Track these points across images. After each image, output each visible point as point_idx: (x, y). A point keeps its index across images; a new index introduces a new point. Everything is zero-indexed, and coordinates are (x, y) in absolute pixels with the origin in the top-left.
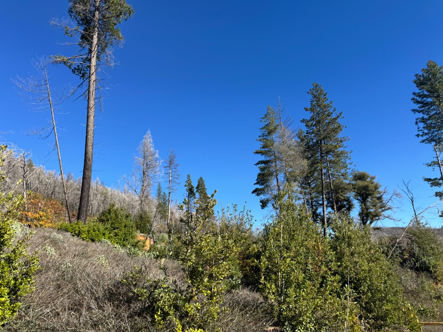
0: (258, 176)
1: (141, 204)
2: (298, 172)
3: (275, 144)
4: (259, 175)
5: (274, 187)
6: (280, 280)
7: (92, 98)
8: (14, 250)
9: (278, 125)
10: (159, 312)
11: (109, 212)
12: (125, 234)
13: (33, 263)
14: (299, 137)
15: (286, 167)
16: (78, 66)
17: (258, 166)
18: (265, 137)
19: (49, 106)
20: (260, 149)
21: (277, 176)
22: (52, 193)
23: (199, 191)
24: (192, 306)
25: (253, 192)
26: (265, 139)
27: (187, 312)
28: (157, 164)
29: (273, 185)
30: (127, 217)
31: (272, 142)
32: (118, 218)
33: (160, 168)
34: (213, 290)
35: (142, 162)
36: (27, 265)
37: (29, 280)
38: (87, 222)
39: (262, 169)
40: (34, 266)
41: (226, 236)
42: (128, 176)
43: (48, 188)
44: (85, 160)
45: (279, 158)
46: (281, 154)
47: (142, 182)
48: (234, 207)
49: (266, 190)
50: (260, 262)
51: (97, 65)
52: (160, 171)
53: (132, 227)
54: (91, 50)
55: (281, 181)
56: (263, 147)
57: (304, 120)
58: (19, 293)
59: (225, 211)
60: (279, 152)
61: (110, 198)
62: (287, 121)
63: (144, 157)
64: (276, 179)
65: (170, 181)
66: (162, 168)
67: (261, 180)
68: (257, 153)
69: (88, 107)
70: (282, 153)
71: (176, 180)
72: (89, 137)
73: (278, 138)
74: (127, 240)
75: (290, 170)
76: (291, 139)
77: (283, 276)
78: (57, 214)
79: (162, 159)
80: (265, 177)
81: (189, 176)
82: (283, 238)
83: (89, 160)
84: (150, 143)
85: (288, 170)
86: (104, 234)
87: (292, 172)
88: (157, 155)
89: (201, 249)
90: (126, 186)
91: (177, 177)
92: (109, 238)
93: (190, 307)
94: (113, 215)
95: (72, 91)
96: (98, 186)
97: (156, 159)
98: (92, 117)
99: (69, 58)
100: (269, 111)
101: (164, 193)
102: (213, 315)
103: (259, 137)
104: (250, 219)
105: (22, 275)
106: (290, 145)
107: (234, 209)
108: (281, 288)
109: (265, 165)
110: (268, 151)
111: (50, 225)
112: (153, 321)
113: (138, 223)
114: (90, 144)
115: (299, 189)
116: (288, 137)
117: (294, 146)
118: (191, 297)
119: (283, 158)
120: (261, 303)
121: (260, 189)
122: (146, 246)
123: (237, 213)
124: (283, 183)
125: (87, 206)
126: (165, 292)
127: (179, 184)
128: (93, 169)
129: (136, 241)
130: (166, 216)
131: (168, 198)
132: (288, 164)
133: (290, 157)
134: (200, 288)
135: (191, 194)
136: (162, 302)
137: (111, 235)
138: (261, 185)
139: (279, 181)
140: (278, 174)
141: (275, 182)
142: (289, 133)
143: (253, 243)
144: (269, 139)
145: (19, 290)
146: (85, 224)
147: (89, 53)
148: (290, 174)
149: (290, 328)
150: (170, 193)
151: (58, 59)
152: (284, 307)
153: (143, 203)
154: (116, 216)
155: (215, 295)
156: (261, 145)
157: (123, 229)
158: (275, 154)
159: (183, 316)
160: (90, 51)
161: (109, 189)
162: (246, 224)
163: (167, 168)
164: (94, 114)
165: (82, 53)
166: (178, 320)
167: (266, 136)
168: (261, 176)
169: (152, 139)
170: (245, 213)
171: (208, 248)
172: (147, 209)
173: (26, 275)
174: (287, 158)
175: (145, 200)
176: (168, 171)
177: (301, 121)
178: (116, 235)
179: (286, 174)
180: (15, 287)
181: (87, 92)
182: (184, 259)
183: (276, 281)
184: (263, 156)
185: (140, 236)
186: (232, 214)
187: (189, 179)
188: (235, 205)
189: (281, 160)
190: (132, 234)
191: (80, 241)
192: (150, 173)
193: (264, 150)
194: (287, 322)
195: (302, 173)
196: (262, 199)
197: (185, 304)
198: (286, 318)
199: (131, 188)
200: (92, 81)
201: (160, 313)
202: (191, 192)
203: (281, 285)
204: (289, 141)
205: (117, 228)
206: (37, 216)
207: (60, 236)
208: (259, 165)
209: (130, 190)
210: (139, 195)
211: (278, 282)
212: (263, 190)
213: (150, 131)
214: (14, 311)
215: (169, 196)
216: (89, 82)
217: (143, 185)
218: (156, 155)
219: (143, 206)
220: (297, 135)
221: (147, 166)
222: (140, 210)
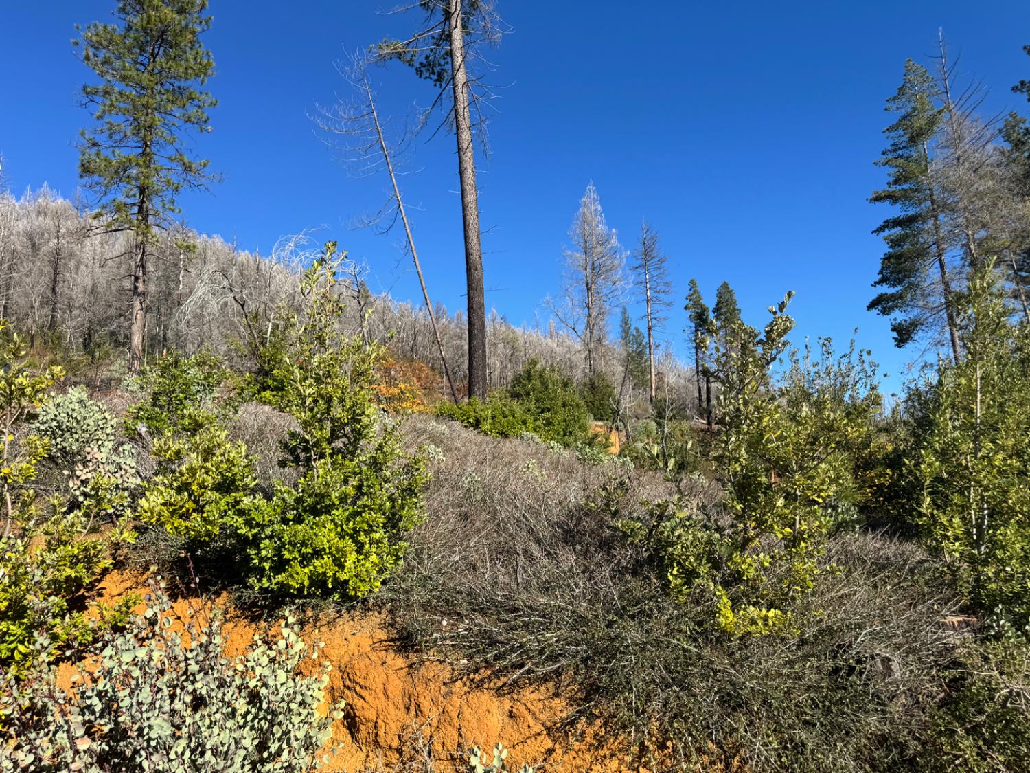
0: (883, 263)
1: (589, 357)
2: (1005, 238)
3: (933, 167)
4: (888, 258)
5: (933, 286)
6: (974, 506)
7: (465, 124)
8: (380, 445)
9: (939, 112)
10: (676, 569)
11: (529, 376)
12: (565, 420)
13: (418, 469)
14: (1008, 138)
15: (967, 227)
16: (427, 57)
17: (882, 234)
18: (900, 152)
19: (384, 159)
20: (887, 188)
21: (941, 255)
22: (412, 348)
23: (723, 317)
24: (748, 560)
25: (872, 306)
26: (902, 157)
27: (738, 572)
28: (616, 262)
29: (929, 282)
30: (566, 385)
31: (923, 163)
32: (546, 388)
33: (624, 270)
34: (798, 526)
35: (582, 263)
36: (407, 473)
37: (415, 500)
38: (488, 400)
39: (894, 242)
40: (419, 474)
41: (825, 402)
42: (554, 298)
43: (403, 338)
44: (468, 271)
45: (945, 206)
46: (951, 191)
47: (586, 309)
48: (824, 344)
49: (909, 296)
50: (917, 465)
51: (466, 46)
52: (624, 277)
53: (577, 405)
54: (449, 13)
55: (955, 268)
56: (896, 182)
57: (1023, 83)
58: (401, 524)
59: (799, 356)
60: (944, 189)
61: (523, 349)
62: (966, 95)
63: (587, 251)
64: (937, 264)
65: (648, 301)
66: (628, 272)
67: (892, 273)
68: (878, 199)
69: (459, 149)
70: (955, 191)
71: (661, 296)
72: (469, 217)
73: (942, 148)
74: (571, 433)
75: (983, 233)
76: (984, 146)
77: (983, 497)
78: (428, 390)
79: (626, 250)
80: (905, 261)
81: (693, 284)
82: (982, 402)
83: (476, 269)
84: (596, 215)
85: (973, 234)
86: (524, 422)
87: (986, 238)
88: (614, 242)
89: (762, 436)
90: (553, 322)
91: (663, 288)
92: (535, 430)
93: (744, 562)
94: (536, 382)
95: (422, 117)
96: (497, 326)
97: (612, 252)
98: (470, 171)
99: (407, 42)
100: (911, 77)
101: (637, 330)
102: (804, 581)
103: (884, 153)
104: (870, 373)
105: (402, 491)
106: (981, 165)
107: (824, 349)
108: (979, 527)
109: (903, 229)
110: (911, 189)
111: (422, 408)
112: (665, 585)
113: (588, 399)
114: (472, 234)
115: (1010, 286)
116: (975, 140)
117: (992, 165)
118: (747, 540)
119: (957, 202)
120: (922, 562)
121: (892, 295)
122: (612, 444)
123: (832, 361)
124: (961, 273)
125: (484, 367)
126: (685, 526)
127: (670, 304)
128: (486, 286)
129: (590, 435)
130: (647, 381)
131: (646, 340)
132: (973, 218)
133: (981, 199)
134: (767, 520)
135: (701, 326)
136: (679, 547)
137: (539, 423)
138: (894, 286)
139: (947, 270)
140: (943, 249)
141: (934, 273)
142: (974, 131)
143: (880, 431)
144: (915, 155)
145: (400, 519)
146: (484, 403)
147: (445, 20)
148: (979, 245)
149: (1009, 621)
150: (650, 328)
151: (386, 51)
152: (990, 571)
153: (594, 355)
154: (544, 384)
155: (806, 536)
156: (889, 175)
157: (561, 410)
158: (932, 195)
159: (732, 580)
160: (448, 15)
161: (519, 331)
162: (858, 386)
163: (640, 270)
164: (474, 163)
165: (433, 23)
166: (720, 588)
167: (904, 147)
168: (892, 260)
169: (601, 203)
170: (854, 358)
171: (779, 433)
172: (601, 366)
173: (410, 491)
174: (973, 202)
175: (596, 349)
176: (643, 276)
177: (1015, 89)
178: (549, 423)
179: (970, 248)
180: (394, 514)
181: (453, 113)
182: (722, 456)
183: (964, 508)
184: (898, 205)
185: (595, 426)
186: (817, 364)
187: (695, 292)
188: (827, 340)
189: (952, 210)
190: (581, 422)
191: (480, 438)
192: (601, 285)
193: (899, 187)
194: (1000, 606)
195: (1020, 239)
196: (898, 321)
197: (732, 554)
198: (995, 598)
199: (563, 325)
200: (460, 86)
201: (678, 571)
202: (701, 320)
203: (976, 520)
204: (974, 151)
205: (549, 410)
206: (396, 391)
207: (442, 428)
208: (887, 233)
209: (561, 328)
210: (583, 337)
211: (970, 514)
212: (900, 296)
213: (594, 185)
214: (398, 558)
215: (649, 335)
216: (454, 89)
217: (590, 316)
218: (612, 241)
219: (594, 360)
220: (1000, 131)
221: (593, 269)
222: (588, 371)
